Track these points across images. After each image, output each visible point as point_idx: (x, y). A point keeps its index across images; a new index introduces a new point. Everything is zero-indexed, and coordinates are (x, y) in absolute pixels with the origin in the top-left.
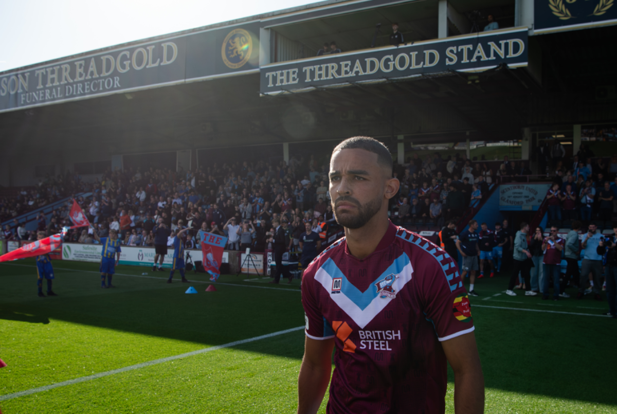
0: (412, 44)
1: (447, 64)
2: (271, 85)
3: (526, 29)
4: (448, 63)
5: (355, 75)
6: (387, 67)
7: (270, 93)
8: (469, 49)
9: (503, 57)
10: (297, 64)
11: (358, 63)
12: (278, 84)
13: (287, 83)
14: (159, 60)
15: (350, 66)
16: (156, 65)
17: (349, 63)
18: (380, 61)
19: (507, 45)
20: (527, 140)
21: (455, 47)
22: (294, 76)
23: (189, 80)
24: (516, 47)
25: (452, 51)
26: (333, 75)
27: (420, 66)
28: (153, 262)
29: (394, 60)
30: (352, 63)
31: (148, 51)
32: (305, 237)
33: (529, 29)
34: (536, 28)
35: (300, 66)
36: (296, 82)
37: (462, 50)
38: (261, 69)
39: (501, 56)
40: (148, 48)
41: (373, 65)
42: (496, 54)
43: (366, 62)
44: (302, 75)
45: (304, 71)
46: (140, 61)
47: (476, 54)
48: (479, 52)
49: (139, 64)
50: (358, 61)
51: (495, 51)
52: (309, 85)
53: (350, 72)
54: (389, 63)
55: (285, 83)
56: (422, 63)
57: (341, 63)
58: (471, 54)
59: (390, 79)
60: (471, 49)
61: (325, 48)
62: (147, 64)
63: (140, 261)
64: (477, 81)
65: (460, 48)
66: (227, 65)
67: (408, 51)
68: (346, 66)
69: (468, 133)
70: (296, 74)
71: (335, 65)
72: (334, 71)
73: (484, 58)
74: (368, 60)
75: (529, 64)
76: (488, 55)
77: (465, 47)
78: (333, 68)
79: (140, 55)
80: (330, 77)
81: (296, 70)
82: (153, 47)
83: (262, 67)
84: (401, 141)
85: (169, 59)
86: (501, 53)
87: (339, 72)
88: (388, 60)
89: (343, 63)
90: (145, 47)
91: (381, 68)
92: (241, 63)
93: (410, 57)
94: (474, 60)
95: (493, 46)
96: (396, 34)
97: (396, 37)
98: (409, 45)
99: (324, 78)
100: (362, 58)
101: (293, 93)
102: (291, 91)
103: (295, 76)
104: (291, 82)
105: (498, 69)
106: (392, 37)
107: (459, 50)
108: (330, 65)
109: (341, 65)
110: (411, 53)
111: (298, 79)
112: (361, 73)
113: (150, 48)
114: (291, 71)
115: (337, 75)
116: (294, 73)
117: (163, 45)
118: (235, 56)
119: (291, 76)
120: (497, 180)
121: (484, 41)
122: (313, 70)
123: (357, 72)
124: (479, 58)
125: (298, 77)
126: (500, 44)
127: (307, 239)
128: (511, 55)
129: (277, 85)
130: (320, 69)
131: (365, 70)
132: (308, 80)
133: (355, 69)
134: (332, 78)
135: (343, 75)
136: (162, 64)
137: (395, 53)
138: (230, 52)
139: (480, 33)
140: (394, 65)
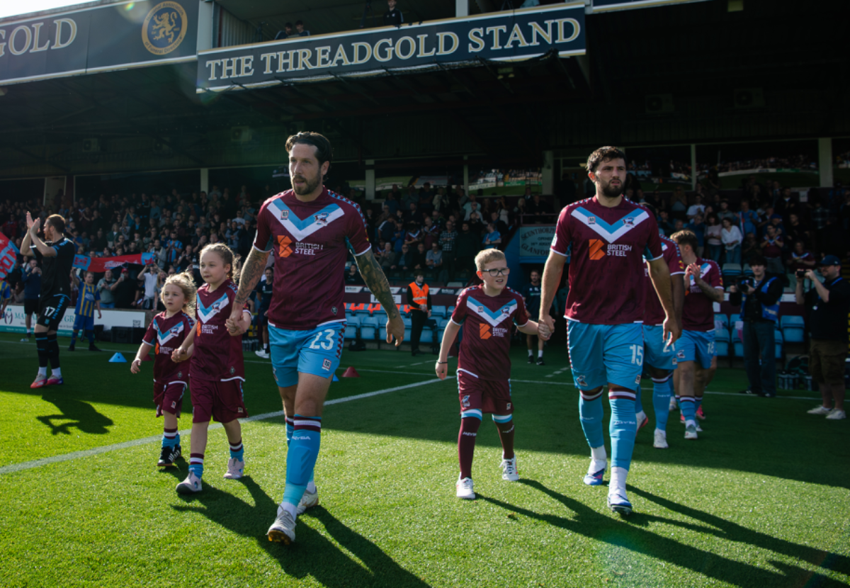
0: (420, 24)
1: (470, 51)
2: (213, 77)
3: (583, 6)
4: (471, 49)
5: (336, 65)
6: (383, 54)
7: (212, 89)
8: (501, 31)
9: (550, 42)
10: (252, 49)
11: (341, 49)
12: (224, 76)
13: (236, 76)
14: (49, 42)
15: (330, 53)
16: (45, 48)
17: (328, 48)
18: (373, 47)
19: (555, 26)
20: (549, 167)
21: (482, 29)
22: (247, 65)
23: (91, 70)
24: (569, 30)
25: (477, 34)
26: (304, 65)
27: (432, 54)
28: (25, 326)
29: (394, 46)
30: (332, 49)
31: (33, 30)
32: (264, 287)
33: (586, 6)
34: (595, 4)
35: (256, 52)
36: (250, 74)
37: (492, 32)
38: (199, 56)
39: (547, 41)
40: (33, 26)
41: (363, 52)
42: (539, 38)
43: (353, 47)
44: (259, 65)
45: (262, 59)
46: (20, 43)
47: (511, 38)
48: (515, 36)
49: (19, 47)
50: (341, 46)
51: (538, 34)
52: (269, 78)
53: (330, 61)
54: (386, 49)
55: (234, 75)
56: (434, 49)
57: (316, 49)
58: (504, 38)
59: (389, 70)
60: (505, 31)
61: (288, 30)
62: (31, 47)
63: (8, 324)
64: (511, 76)
65: (488, 30)
66: (149, 50)
67: (413, 33)
68: (324, 52)
69: (466, 158)
70: (250, 63)
71: (308, 51)
72: (306, 60)
73: (523, 43)
74: (356, 45)
75: (587, 52)
76: (529, 39)
77: (496, 29)
78: (305, 55)
79: (21, 35)
80: (300, 68)
81: (251, 57)
82: (42, 24)
83: (200, 54)
84: (370, 167)
85: (63, 40)
86: (548, 37)
87: (313, 60)
88: (386, 45)
89: (319, 50)
90: (29, 24)
91: (375, 56)
92: (169, 47)
93: (417, 41)
94: (509, 46)
95: (535, 27)
96: (393, 12)
97: (393, 15)
98: (415, 25)
99: (291, 69)
100: (347, 42)
101: (246, 88)
102: (245, 85)
103: (250, 65)
104: (243, 74)
105: (546, 58)
106: (388, 16)
107: (487, 33)
108: (300, 52)
109: (316, 51)
110: (418, 36)
111: (253, 70)
112: (346, 62)
113: (37, 27)
114: (243, 59)
115: (310, 65)
116: (247, 61)
117: (55, 22)
118: (162, 38)
119: (244, 66)
120: (516, 221)
121: (524, 21)
122: (275, 57)
123: (340, 62)
124: (515, 43)
125: (253, 67)
126: (546, 25)
127: (267, 289)
128: (561, 40)
129: (222, 78)
130: (286, 57)
131: (351, 59)
132: (268, 71)
133: (337, 58)
134: (303, 68)
135: (319, 65)
136: (53, 48)
137: (395, 36)
138: (155, 33)
139: (516, 10)
140: (394, 52)
